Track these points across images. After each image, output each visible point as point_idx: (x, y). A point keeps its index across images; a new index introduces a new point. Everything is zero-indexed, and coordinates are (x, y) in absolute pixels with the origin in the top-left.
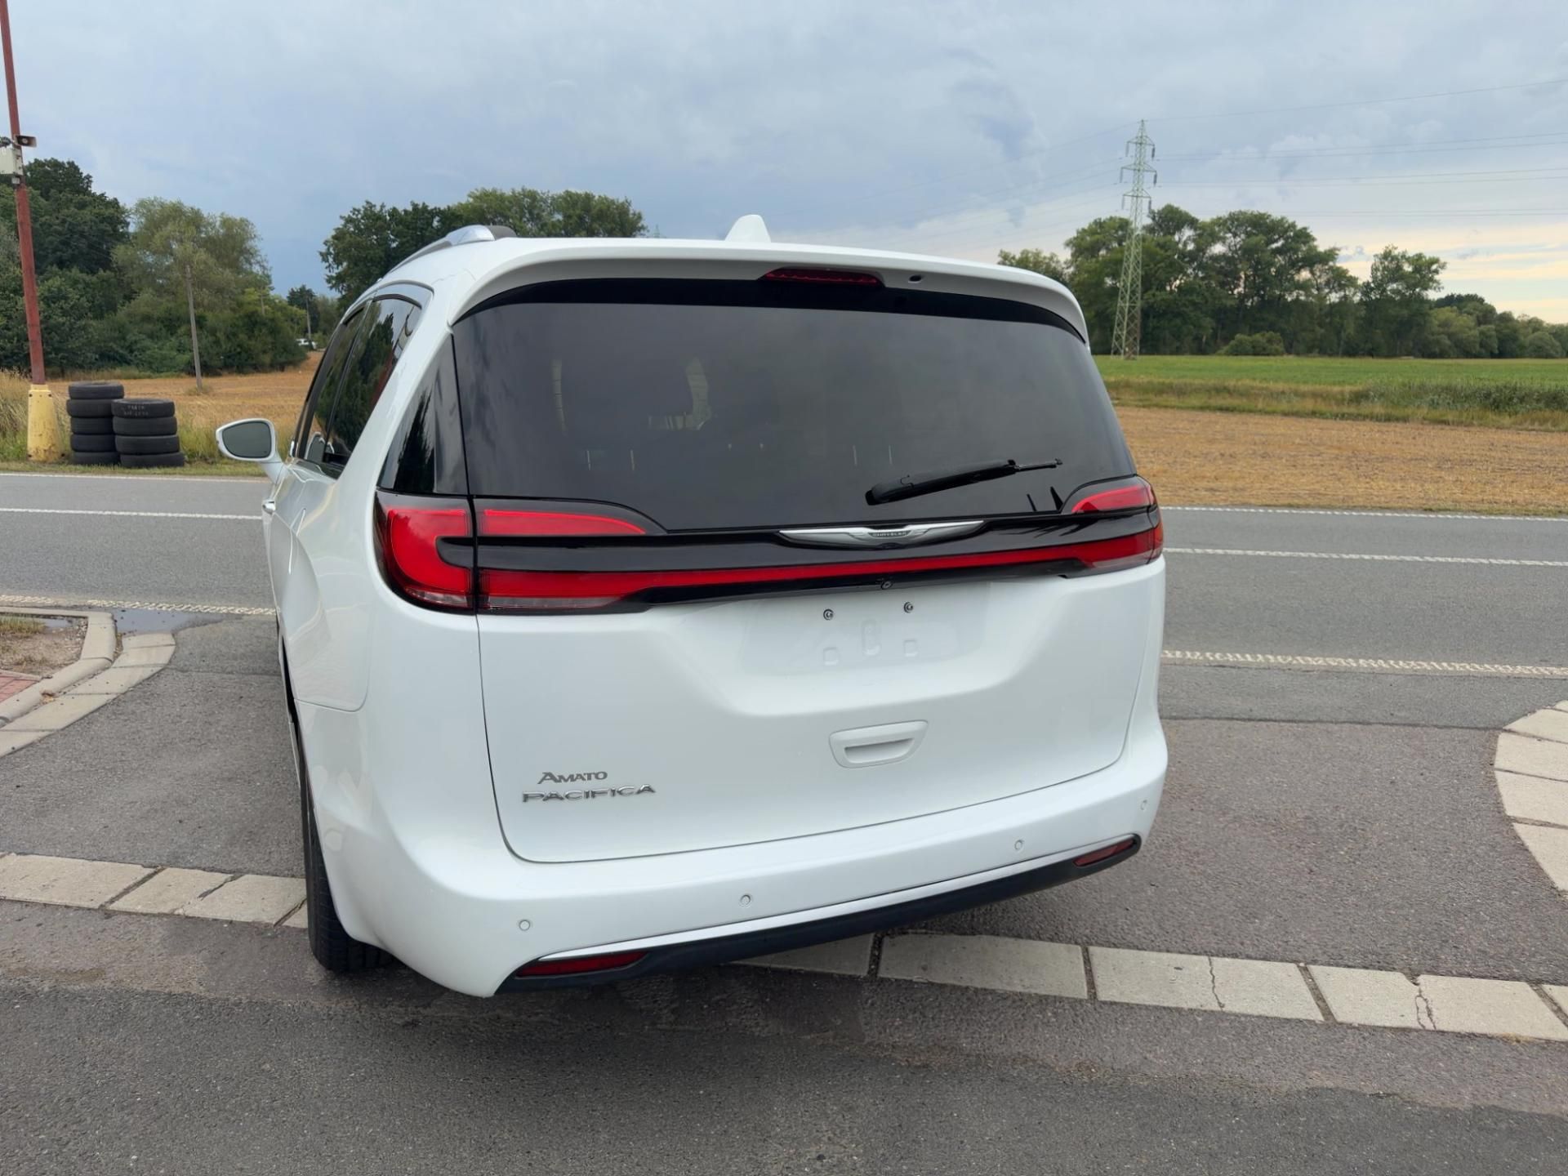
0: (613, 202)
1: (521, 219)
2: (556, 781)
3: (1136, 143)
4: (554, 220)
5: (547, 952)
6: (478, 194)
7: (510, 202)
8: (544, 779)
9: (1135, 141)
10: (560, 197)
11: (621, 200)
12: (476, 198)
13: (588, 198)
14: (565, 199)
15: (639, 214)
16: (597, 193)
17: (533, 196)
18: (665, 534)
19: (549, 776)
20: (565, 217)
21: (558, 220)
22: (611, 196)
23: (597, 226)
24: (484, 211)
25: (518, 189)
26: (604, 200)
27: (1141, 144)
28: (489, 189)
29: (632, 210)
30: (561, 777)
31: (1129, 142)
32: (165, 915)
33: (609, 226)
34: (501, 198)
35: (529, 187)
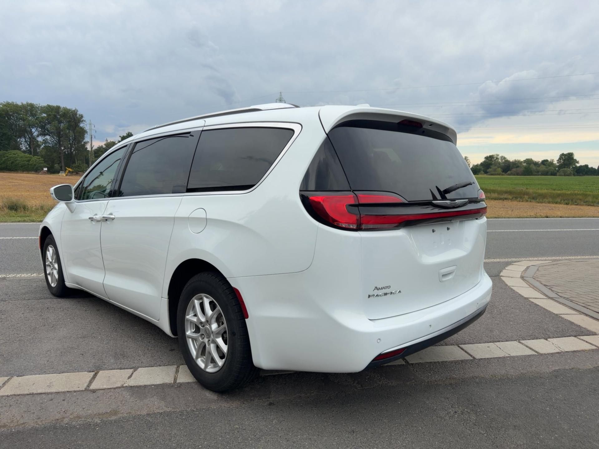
0: (70, 110)
1: (26, 115)
2: (378, 290)
3: (279, 100)
4: (42, 116)
5: (383, 350)
6: (5, 103)
7: (21, 108)
8: (375, 289)
9: (279, 99)
10: (44, 107)
11: (74, 109)
12: (4, 105)
13: (58, 107)
14: (47, 108)
15: (82, 115)
16: (62, 105)
17: (32, 106)
18: (407, 202)
19: (376, 288)
20: (47, 115)
21: (45, 116)
22: (68, 107)
23: (63, 119)
24: (8, 111)
25: (25, 103)
26: (65, 109)
27: (281, 100)
28: (10, 102)
29: (78, 113)
30: (379, 288)
31: (277, 99)
32: (119, 388)
33: (68, 120)
34: (17, 106)
35: (30, 102)
